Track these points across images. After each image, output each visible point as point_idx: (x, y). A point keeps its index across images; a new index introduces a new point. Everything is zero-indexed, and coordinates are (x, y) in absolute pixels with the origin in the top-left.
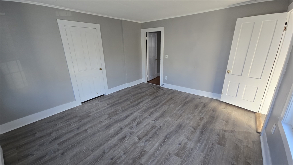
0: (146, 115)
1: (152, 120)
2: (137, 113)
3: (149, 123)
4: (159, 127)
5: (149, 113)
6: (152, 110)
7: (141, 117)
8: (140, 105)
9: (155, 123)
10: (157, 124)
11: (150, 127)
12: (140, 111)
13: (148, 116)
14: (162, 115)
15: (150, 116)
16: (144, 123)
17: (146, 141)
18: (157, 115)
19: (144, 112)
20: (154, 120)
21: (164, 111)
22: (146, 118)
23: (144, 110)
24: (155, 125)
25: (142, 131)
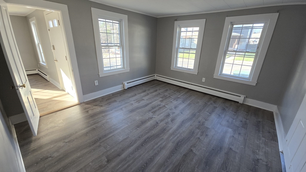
0: (162, 124)
1: (155, 118)
2: (174, 128)
3: (158, 115)
4: (150, 112)
5: (158, 127)
6: (154, 132)
7: (167, 122)
8: (173, 143)
9: (153, 115)
10: (150, 114)
11: (157, 113)
12: (171, 131)
13: (159, 122)
14: (143, 122)
15: (157, 123)
16: (162, 116)
17: (160, 105)
18: (148, 124)
19: (165, 130)
20: (152, 118)
21: (138, 129)
22: (162, 121)
23: (165, 131)
24: (153, 114)
25: (164, 110)
